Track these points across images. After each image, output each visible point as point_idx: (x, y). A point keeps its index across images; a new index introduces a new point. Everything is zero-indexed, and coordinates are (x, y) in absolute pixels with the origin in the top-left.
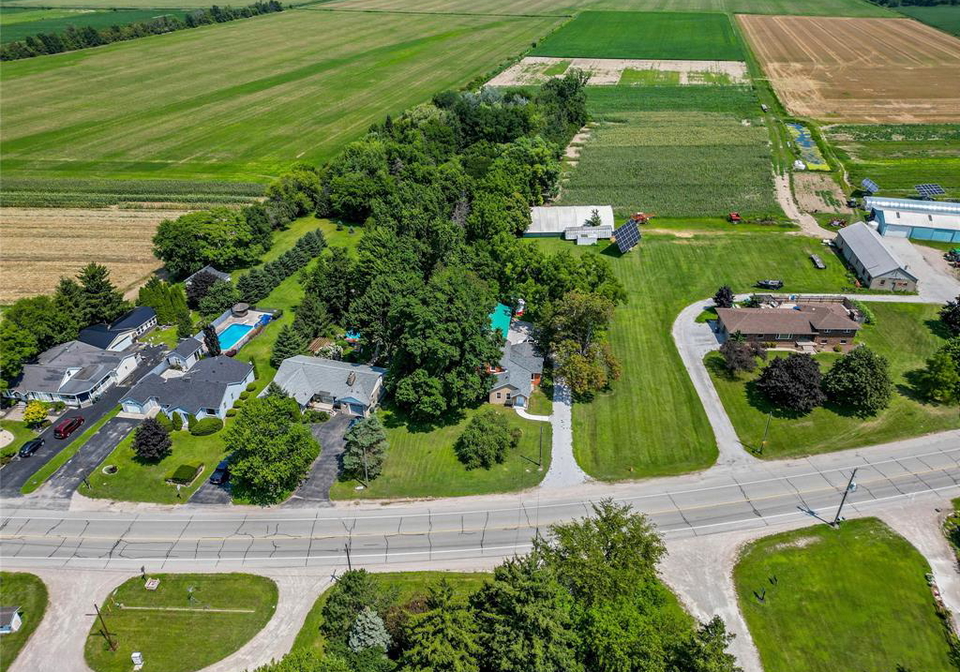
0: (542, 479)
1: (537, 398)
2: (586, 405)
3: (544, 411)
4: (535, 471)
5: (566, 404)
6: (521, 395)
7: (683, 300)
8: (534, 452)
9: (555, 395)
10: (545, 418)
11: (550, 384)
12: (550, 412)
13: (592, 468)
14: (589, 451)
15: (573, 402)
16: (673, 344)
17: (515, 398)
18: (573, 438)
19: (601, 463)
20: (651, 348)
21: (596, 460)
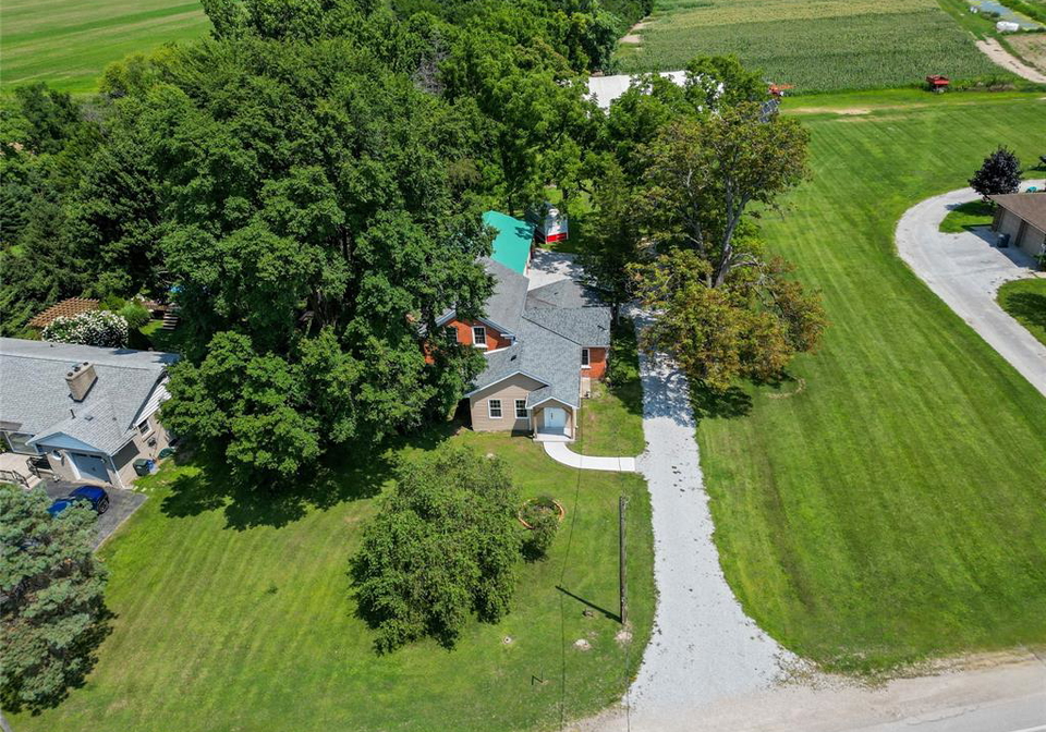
0: (631, 675)
1: (601, 409)
2: (733, 421)
3: (621, 444)
4: (605, 646)
5: (680, 421)
6: (553, 404)
7: (897, 198)
8: (597, 574)
9: (647, 400)
10: (627, 464)
11: (632, 373)
12: (637, 446)
13: (794, 621)
14: (771, 560)
15: (696, 416)
16: (910, 275)
17: (538, 411)
18: (716, 520)
19: (818, 600)
20: (862, 285)
21: (799, 590)
